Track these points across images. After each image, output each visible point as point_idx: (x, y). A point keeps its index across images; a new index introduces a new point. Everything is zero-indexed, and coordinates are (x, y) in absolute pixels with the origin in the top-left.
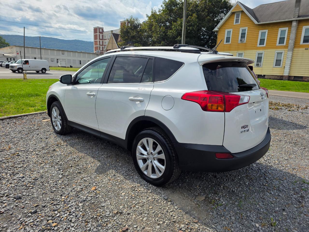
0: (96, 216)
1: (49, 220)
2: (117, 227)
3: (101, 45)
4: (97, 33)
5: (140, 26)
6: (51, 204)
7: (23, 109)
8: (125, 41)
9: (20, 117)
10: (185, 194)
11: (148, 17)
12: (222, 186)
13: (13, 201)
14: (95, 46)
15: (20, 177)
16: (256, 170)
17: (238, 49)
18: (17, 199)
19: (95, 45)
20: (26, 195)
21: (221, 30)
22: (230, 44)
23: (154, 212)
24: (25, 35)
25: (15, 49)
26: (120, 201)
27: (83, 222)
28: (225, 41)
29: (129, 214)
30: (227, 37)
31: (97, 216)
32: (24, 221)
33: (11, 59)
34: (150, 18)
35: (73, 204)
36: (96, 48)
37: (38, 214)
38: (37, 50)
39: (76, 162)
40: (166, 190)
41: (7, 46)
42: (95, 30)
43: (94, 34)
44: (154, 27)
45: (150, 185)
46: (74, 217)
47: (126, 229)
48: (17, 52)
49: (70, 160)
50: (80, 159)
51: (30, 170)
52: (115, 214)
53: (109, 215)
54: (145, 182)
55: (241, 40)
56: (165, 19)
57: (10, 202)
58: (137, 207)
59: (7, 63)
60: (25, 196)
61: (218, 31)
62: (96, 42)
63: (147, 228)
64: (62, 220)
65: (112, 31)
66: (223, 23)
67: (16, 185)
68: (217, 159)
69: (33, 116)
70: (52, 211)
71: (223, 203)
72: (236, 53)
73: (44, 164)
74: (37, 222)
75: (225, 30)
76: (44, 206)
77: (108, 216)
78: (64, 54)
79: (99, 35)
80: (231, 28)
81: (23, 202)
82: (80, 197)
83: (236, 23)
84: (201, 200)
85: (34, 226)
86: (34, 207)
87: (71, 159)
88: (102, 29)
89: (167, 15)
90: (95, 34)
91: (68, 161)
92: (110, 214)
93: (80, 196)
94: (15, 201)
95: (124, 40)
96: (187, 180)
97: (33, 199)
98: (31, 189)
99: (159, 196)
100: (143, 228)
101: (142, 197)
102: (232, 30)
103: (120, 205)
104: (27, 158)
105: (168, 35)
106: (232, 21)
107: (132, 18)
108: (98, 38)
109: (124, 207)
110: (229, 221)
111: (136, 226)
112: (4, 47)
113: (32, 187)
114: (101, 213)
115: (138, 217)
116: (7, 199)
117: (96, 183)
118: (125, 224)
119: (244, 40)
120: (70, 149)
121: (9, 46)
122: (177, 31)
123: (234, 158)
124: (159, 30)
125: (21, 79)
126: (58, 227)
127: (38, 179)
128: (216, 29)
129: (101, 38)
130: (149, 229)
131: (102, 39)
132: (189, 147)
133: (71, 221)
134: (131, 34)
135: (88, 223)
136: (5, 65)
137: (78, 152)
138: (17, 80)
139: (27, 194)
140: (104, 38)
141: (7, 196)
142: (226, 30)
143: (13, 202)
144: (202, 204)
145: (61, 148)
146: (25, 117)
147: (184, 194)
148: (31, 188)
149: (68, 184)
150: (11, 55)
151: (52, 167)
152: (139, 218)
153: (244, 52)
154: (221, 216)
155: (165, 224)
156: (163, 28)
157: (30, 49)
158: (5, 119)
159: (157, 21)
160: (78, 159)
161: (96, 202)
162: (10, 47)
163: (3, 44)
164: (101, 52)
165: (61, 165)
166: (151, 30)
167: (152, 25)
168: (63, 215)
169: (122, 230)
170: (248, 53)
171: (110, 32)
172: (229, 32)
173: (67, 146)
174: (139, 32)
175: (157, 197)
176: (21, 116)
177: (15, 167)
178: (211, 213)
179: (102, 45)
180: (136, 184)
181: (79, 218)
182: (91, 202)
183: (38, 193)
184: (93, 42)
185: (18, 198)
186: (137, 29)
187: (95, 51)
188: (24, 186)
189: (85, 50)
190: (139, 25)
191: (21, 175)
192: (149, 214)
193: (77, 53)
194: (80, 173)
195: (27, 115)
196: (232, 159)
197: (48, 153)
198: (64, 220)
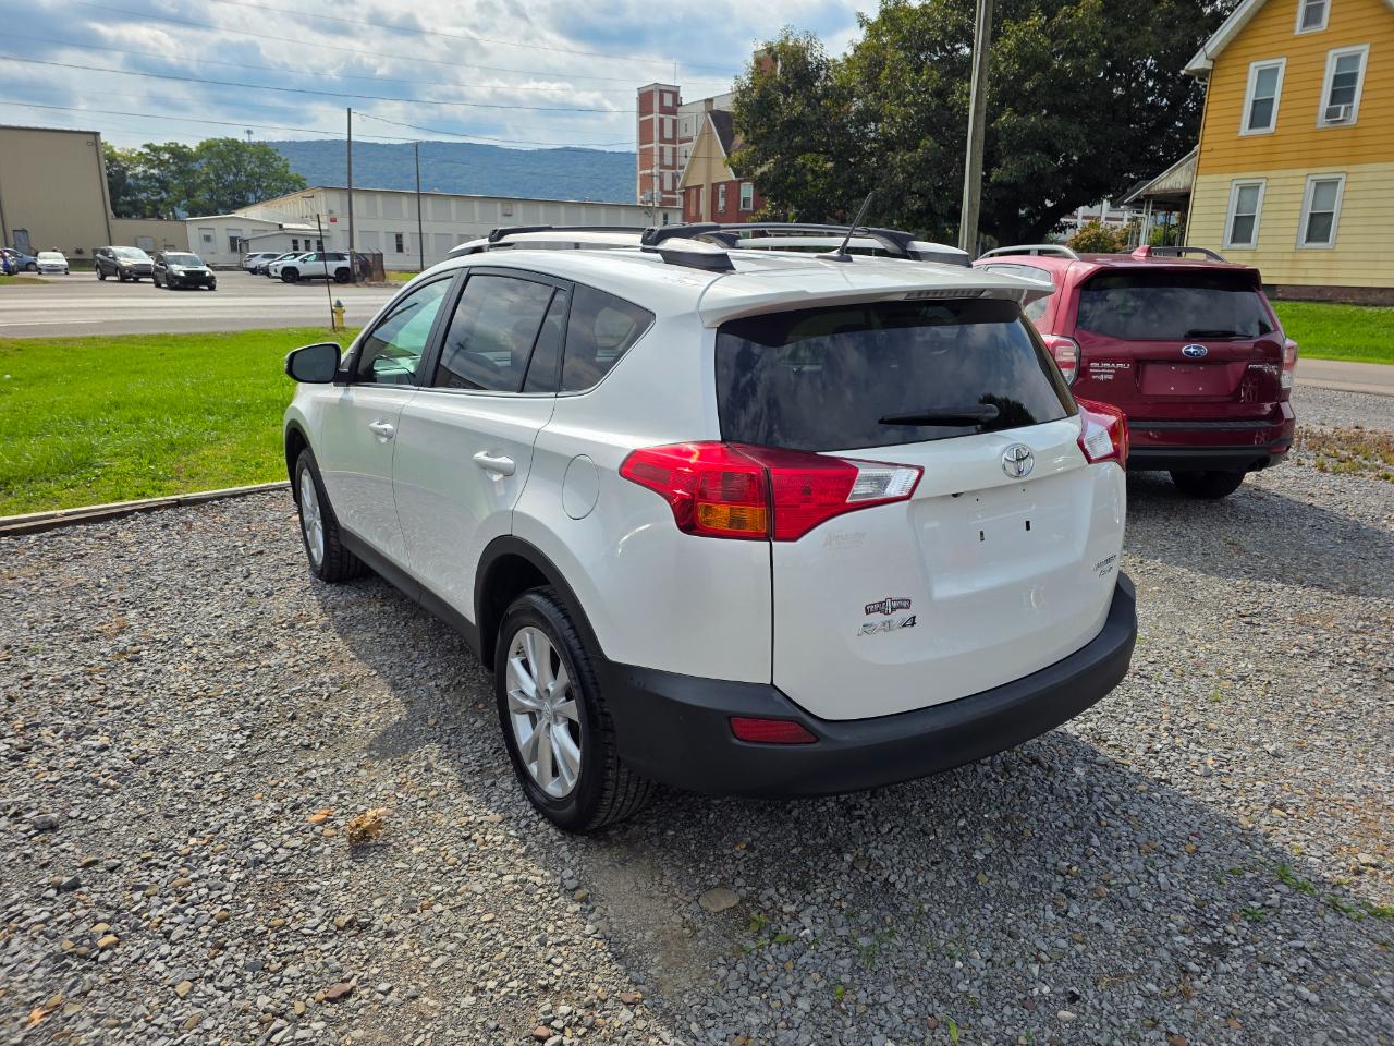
0: (265, 929)
1: (100, 922)
2: (315, 979)
3: (667, 167)
4: (651, 112)
5: (823, 73)
6: (138, 863)
7: (258, 465)
8: (753, 148)
9: (216, 502)
10: (668, 873)
11: (864, 28)
12: (848, 857)
13: (24, 835)
14: (642, 172)
15: (94, 748)
16: (1072, 794)
17: (1314, 161)
18: (41, 831)
19: (642, 169)
20: (79, 816)
21: (1226, 64)
22: (1272, 135)
23: (487, 940)
24: (353, 138)
25: (323, 203)
26: (388, 876)
27: (209, 944)
28: (1243, 123)
29: (389, 934)
30: (1255, 102)
31: (270, 927)
32: (20, 914)
33: (307, 242)
34: (874, 30)
35: (214, 869)
36: (647, 181)
37: (80, 893)
38: (405, 200)
39: (321, 699)
40: (600, 849)
41: (298, 187)
42: (645, 99)
43: (641, 116)
44: (887, 71)
45: (542, 824)
46: (184, 922)
47: (339, 993)
48: (331, 212)
49: (300, 691)
50: (342, 689)
51: (143, 720)
52: (339, 928)
53: (315, 928)
54: (529, 805)
55: (1331, 114)
56: (943, 29)
57: (14, 840)
58: (438, 907)
59: (289, 262)
60: (74, 822)
61: (1209, 70)
62: (646, 155)
63: (425, 1000)
64: (142, 929)
65: (709, 101)
66: (1238, 30)
67: (64, 778)
68: (737, 741)
69: (267, 498)
70: (130, 888)
71: (802, 934)
72: (1302, 181)
73: (203, 700)
74: (60, 923)
75: (1248, 64)
76: (111, 866)
77: (311, 932)
78: (509, 215)
79: (661, 121)
80: (1277, 53)
81: (55, 845)
82: (253, 846)
83: (1306, 23)
84: (714, 909)
85: (42, 937)
86: (79, 865)
87: (309, 685)
88: (675, 94)
89: (953, 9)
90: (643, 119)
91: (291, 694)
92: (319, 924)
93: (253, 843)
94: (31, 837)
95: (752, 143)
96: (711, 816)
97: (91, 836)
98: (106, 795)
99: (547, 874)
100: (409, 998)
101: (480, 869)
102: (1281, 63)
103: (377, 894)
104: (158, 672)
105: (953, 106)
106: (1285, 19)
107: (787, 38)
108: (656, 136)
109: (389, 906)
110: (777, 1014)
111: (389, 985)
112: (286, 192)
113: (114, 788)
114: (290, 919)
115: (417, 952)
116: (8, 826)
117: (341, 796)
118: (351, 973)
119: (1346, 109)
120: (332, 643)
121: (303, 188)
122: (997, 85)
123: (818, 745)
124: (913, 85)
125: (322, 331)
126: (115, 954)
127: (147, 760)
128: (1198, 62)
129: (668, 134)
130: (432, 1003)
131: (673, 141)
132: (639, 684)
133: (167, 934)
134: (781, 113)
135: (221, 952)
136: (280, 269)
137: (352, 660)
138: (305, 335)
139: (84, 815)
140: (682, 134)
141: (16, 814)
142: (1253, 65)
143: (24, 839)
144: (711, 928)
145: (299, 638)
146: (238, 500)
147: (663, 875)
148: (107, 791)
149: (240, 790)
150: (308, 227)
151: (222, 714)
152: (418, 957)
153: (1347, 174)
154: (756, 987)
155: (504, 991)
156: (931, 75)
157: (379, 199)
158: (158, 508)
159: (904, 42)
160: (333, 689)
161: (299, 871)
162: (306, 194)
163: (283, 180)
164: (665, 196)
165: (258, 709)
166: (875, 88)
167: (880, 64)
168: (155, 909)
169: (327, 995)
170: (1368, 177)
171: (702, 108)
172: (1267, 76)
173: (324, 628)
174: (819, 101)
175: (537, 875)
176: (220, 498)
177: (99, 706)
178: (722, 971)
179: (673, 167)
180: (489, 812)
181: (201, 929)
182: (281, 871)
183: (122, 813)
184: (635, 154)
185: (46, 826)
186: (813, 85)
187: (641, 194)
188: (89, 785)
189: (604, 190)
190: (819, 68)
191: (103, 740)
192: (465, 942)
193: (562, 209)
194: (308, 747)
195: (243, 495)
196: (811, 746)
197: (241, 656)
198: (147, 928)
